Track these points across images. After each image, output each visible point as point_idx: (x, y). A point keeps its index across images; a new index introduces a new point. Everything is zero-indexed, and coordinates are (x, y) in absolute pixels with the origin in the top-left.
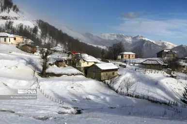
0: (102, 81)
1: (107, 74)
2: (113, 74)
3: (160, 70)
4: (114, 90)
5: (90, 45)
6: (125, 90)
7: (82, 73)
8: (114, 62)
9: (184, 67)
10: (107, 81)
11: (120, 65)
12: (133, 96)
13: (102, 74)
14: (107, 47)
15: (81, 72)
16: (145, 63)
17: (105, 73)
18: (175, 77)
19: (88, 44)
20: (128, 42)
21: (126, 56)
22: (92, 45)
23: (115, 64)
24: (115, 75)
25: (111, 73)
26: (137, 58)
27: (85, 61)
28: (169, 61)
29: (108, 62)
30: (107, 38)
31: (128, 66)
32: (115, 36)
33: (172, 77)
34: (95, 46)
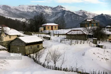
0: (27, 55)
1: (31, 48)
2: (38, 47)
3: (86, 40)
4: (40, 64)
5: (9, 18)
6: (52, 64)
7: (5, 48)
8: (38, 35)
9: (109, 35)
10: (32, 55)
11: (44, 38)
12: (61, 70)
13: (27, 47)
14: (27, 20)
15: (3, 47)
16: (70, 33)
17: (29, 47)
18: (101, 47)
19: (6, 17)
20: (48, 13)
21: (48, 28)
22: (11, 18)
23: (38, 36)
24: (40, 48)
25: (36, 46)
26: (60, 29)
27: (7, 35)
28: (94, 31)
29: (32, 35)
30: (26, 10)
31: (52, 37)
32: (35, 8)
33: (99, 46)
34: (14, 19)
